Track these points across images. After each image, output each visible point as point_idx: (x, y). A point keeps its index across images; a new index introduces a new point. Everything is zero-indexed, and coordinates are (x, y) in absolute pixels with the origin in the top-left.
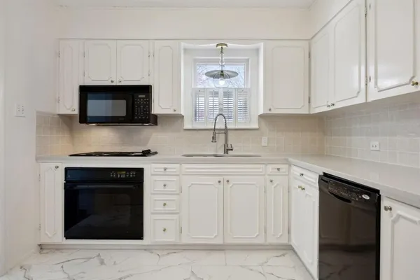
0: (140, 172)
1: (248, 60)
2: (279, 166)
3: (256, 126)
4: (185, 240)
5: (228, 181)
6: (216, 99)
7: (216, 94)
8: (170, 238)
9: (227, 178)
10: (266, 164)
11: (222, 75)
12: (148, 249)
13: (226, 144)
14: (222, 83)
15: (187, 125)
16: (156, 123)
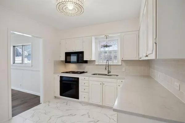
0: (78, 78)
1: (118, 39)
2: (122, 80)
3: (120, 64)
4: (90, 102)
5: (104, 84)
6: (106, 54)
7: (106, 52)
8: (86, 100)
9: (103, 83)
10: (117, 79)
11: (106, 46)
12: (80, 103)
13: (108, 71)
14: (107, 49)
15: (97, 63)
16: (87, 63)
